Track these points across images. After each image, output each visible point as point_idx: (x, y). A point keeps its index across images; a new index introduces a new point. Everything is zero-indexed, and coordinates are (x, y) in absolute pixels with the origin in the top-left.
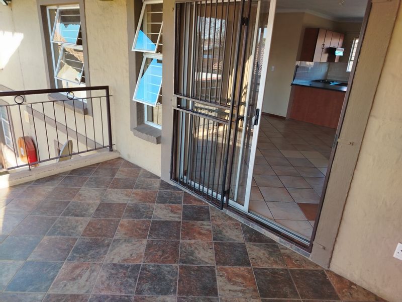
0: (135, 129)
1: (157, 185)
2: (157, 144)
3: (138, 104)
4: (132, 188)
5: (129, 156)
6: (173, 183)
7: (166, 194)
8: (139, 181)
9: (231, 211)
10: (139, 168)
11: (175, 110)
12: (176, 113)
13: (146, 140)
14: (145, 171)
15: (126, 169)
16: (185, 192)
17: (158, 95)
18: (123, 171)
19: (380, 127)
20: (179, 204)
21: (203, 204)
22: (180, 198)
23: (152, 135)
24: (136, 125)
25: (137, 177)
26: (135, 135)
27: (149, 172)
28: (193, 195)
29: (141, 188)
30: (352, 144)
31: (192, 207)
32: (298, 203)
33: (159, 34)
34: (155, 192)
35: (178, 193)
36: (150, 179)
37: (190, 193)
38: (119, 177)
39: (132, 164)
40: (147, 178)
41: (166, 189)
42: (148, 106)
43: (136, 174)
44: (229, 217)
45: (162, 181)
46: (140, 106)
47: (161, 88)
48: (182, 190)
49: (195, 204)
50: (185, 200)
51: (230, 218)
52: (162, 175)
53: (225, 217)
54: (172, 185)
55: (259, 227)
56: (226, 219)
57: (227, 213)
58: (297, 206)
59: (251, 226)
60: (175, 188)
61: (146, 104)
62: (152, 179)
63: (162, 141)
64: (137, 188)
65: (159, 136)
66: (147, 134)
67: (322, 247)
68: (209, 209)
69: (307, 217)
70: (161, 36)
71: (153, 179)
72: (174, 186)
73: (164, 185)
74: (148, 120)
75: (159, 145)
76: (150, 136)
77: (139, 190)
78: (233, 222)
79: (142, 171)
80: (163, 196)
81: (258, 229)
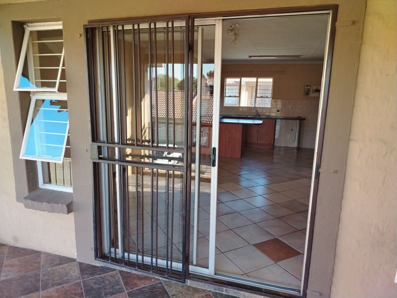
0: (25, 198)
1: (75, 272)
2: (69, 213)
3: (28, 162)
4: (38, 290)
5: (15, 239)
6: (99, 264)
7: (95, 283)
8: (44, 275)
9: (193, 280)
10: (36, 253)
11: (94, 164)
12: (96, 167)
13: (49, 212)
14: (48, 255)
15: (15, 261)
16: (121, 272)
17: (64, 146)
18: (12, 266)
19: (361, 150)
20: (121, 292)
21: (153, 283)
22: (117, 283)
23: (58, 204)
24: (26, 193)
25: (39, 268)
26: (27, 206)
27: (55, 255)
28: (134, 272)
29: (53, 285)
30: (336, 172)
31: (141, 291)
32: (253, 245)
33: (60, 68)
34: (78, 284)
35: (112, 276)
36: (61, 266)
37: (129, 271)
38: (9, 277)
39: (23, 249)
40: (55, 266)
41: (92, 274)
42: (42, 162)
43: (36, 265)
44: (194, 289)
45: (80, 264)
46: (31, 166)
47: (68, 137)
48: (115, 270)
49: (142, 285)
50: (126, 284)
51: (196, 290)
52: (78, 255)
53: (189, 290)
54: (97, 267)
55: (235, 291)
56: (190, 293)
57: (189, 284)
58: (254, 248)
59: (224, 293)
60: (103, 270)
61: (39, 160)
62: (64, 265)
63: (74, 207)
64: (45, 287)
65: (70, 201)
66: (49, 202)
67: (318, 294)
68: (163, 286)
69: (273, 259)
70: (63, 71)
71: (67, 265)
72: (102, 267)
73: (85, 269)
74: (44, 183)
75: (72, 215)
76: (56, 205)
77: (50, 290)
78: (201, 295)
79: (42, 256)
80: (92, 288)
81: (235, 293)
